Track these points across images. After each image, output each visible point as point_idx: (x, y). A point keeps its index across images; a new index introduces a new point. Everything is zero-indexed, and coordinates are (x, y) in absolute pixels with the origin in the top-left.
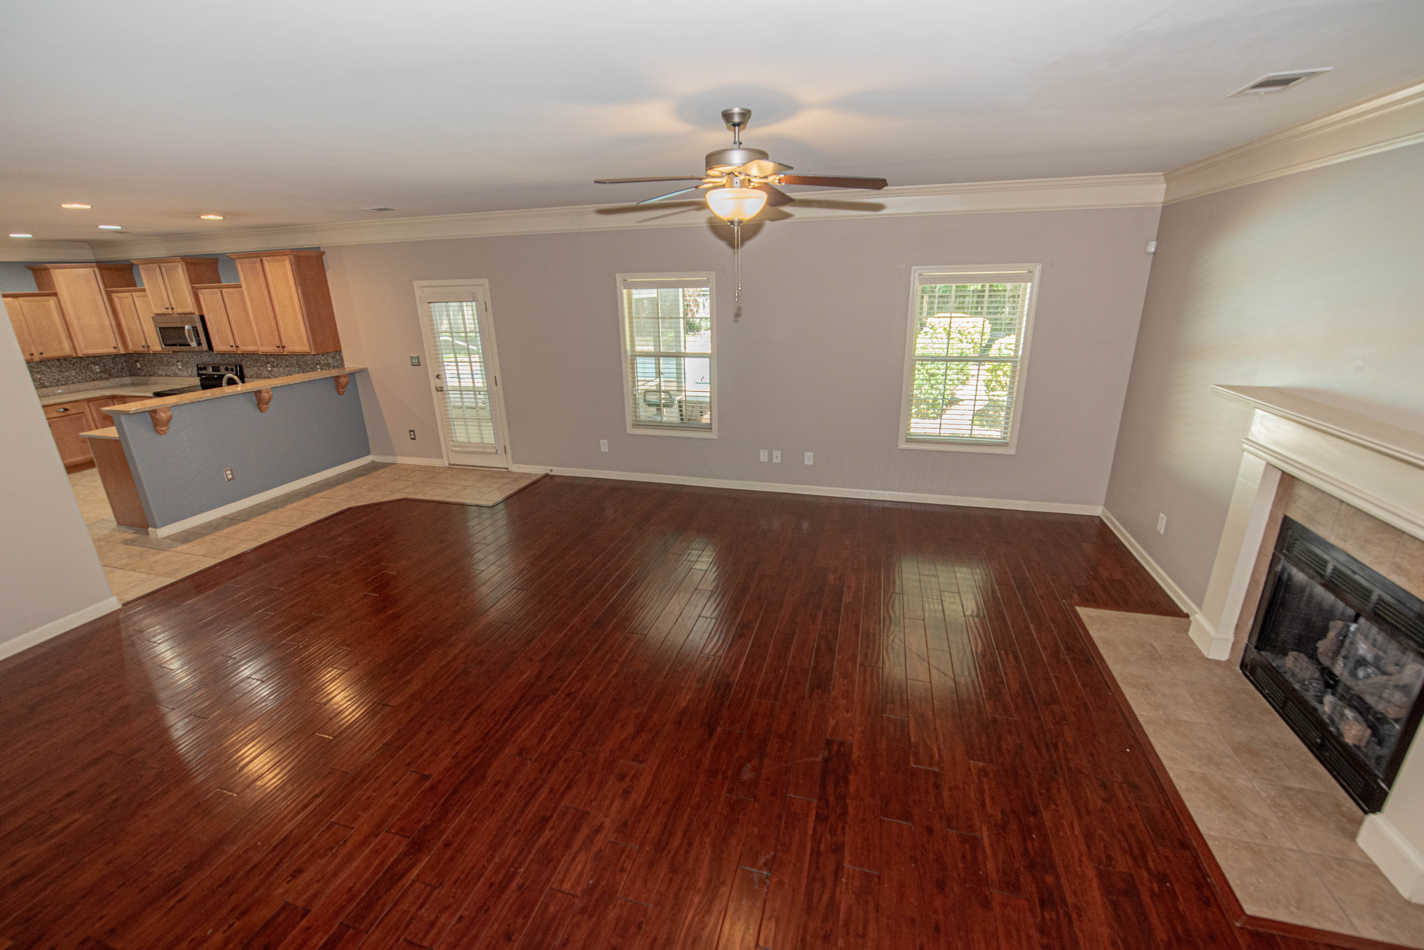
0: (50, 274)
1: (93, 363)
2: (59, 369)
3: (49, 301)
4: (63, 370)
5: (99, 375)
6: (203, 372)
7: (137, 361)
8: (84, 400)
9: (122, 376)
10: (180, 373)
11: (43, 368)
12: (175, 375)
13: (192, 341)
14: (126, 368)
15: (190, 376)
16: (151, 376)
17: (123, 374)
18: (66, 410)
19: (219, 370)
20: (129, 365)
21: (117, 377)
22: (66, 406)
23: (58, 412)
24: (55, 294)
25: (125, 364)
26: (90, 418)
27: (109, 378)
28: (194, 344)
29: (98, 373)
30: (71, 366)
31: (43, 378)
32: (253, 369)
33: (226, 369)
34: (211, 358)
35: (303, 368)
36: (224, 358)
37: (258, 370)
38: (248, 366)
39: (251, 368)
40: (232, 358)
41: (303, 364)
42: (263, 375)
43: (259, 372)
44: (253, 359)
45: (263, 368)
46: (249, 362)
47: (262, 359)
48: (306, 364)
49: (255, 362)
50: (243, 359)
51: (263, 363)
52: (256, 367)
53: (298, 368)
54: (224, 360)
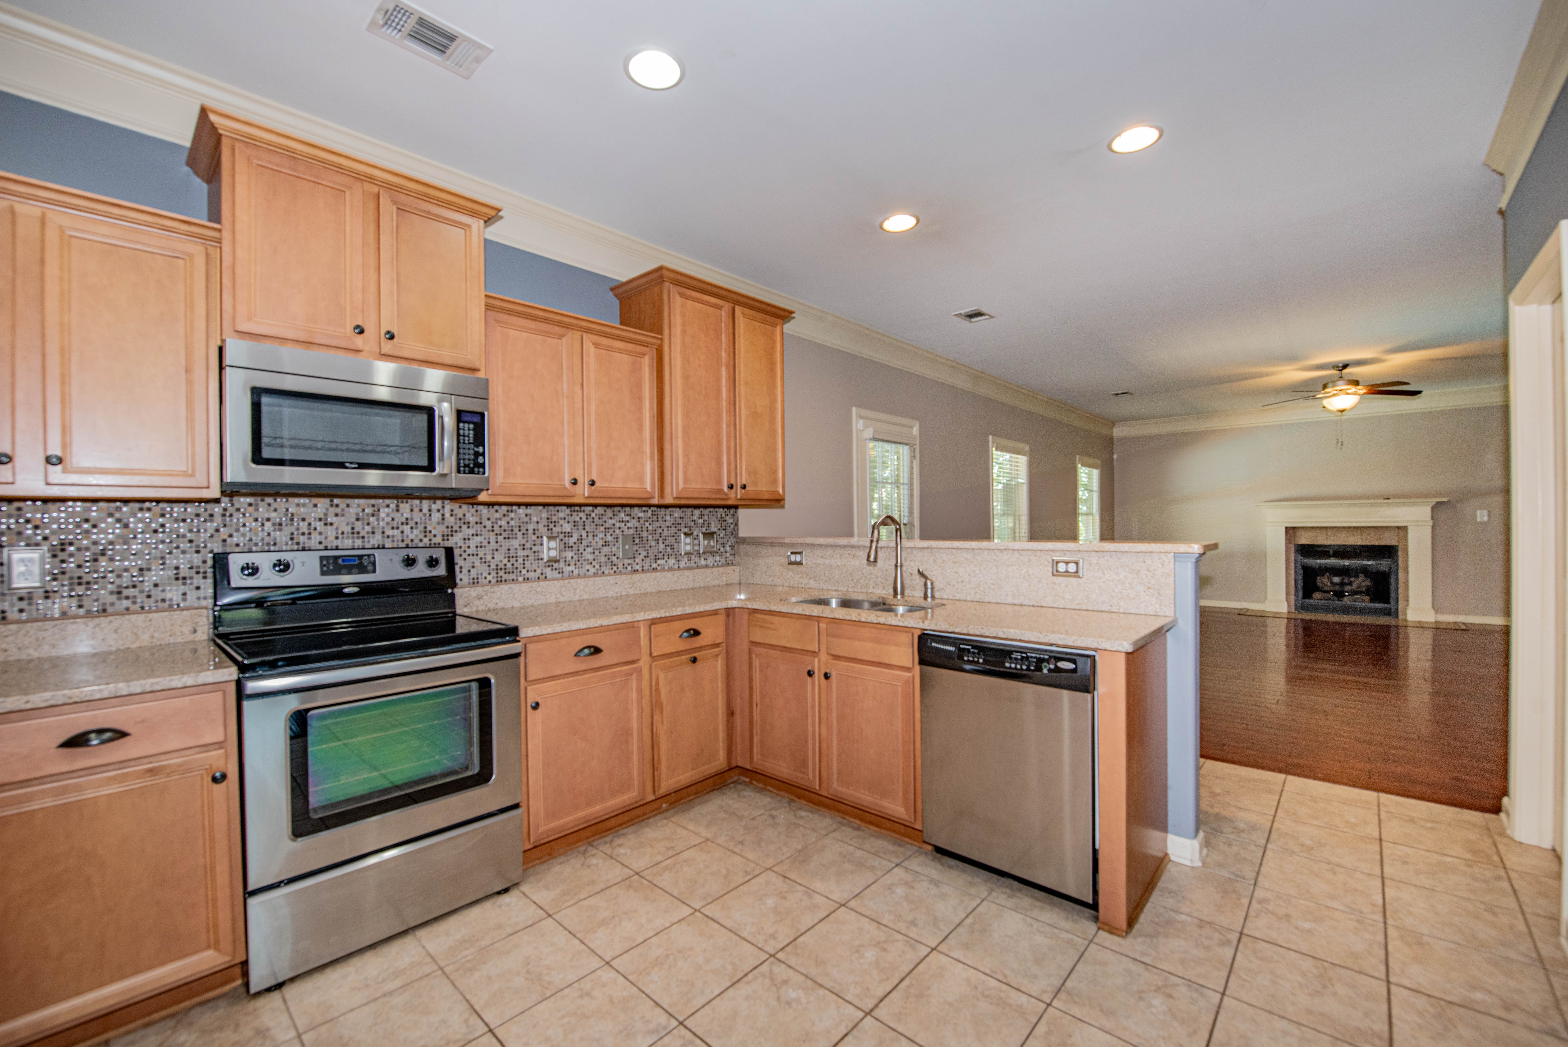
28: (445, 467)
32: (489, 558)
33: (410, 562)
34: (287, 530)
35: (647, 548)
36: (368, 528)
37: (505, 561)
38: (472, 550)
39: (481, 555)
40: (406, 529)
41: (650, 537)
42: (524, 572)
43: (509, 565)
44: (496, 528)
45: (526, 553)
46: (478, 539)
47: (531, 527)
48: (658, 535)
49: (500, 538)
50: (456, 528)
51: (534, 537)
52: (503, 550)
53: (636, 547)
54: (362, 533)
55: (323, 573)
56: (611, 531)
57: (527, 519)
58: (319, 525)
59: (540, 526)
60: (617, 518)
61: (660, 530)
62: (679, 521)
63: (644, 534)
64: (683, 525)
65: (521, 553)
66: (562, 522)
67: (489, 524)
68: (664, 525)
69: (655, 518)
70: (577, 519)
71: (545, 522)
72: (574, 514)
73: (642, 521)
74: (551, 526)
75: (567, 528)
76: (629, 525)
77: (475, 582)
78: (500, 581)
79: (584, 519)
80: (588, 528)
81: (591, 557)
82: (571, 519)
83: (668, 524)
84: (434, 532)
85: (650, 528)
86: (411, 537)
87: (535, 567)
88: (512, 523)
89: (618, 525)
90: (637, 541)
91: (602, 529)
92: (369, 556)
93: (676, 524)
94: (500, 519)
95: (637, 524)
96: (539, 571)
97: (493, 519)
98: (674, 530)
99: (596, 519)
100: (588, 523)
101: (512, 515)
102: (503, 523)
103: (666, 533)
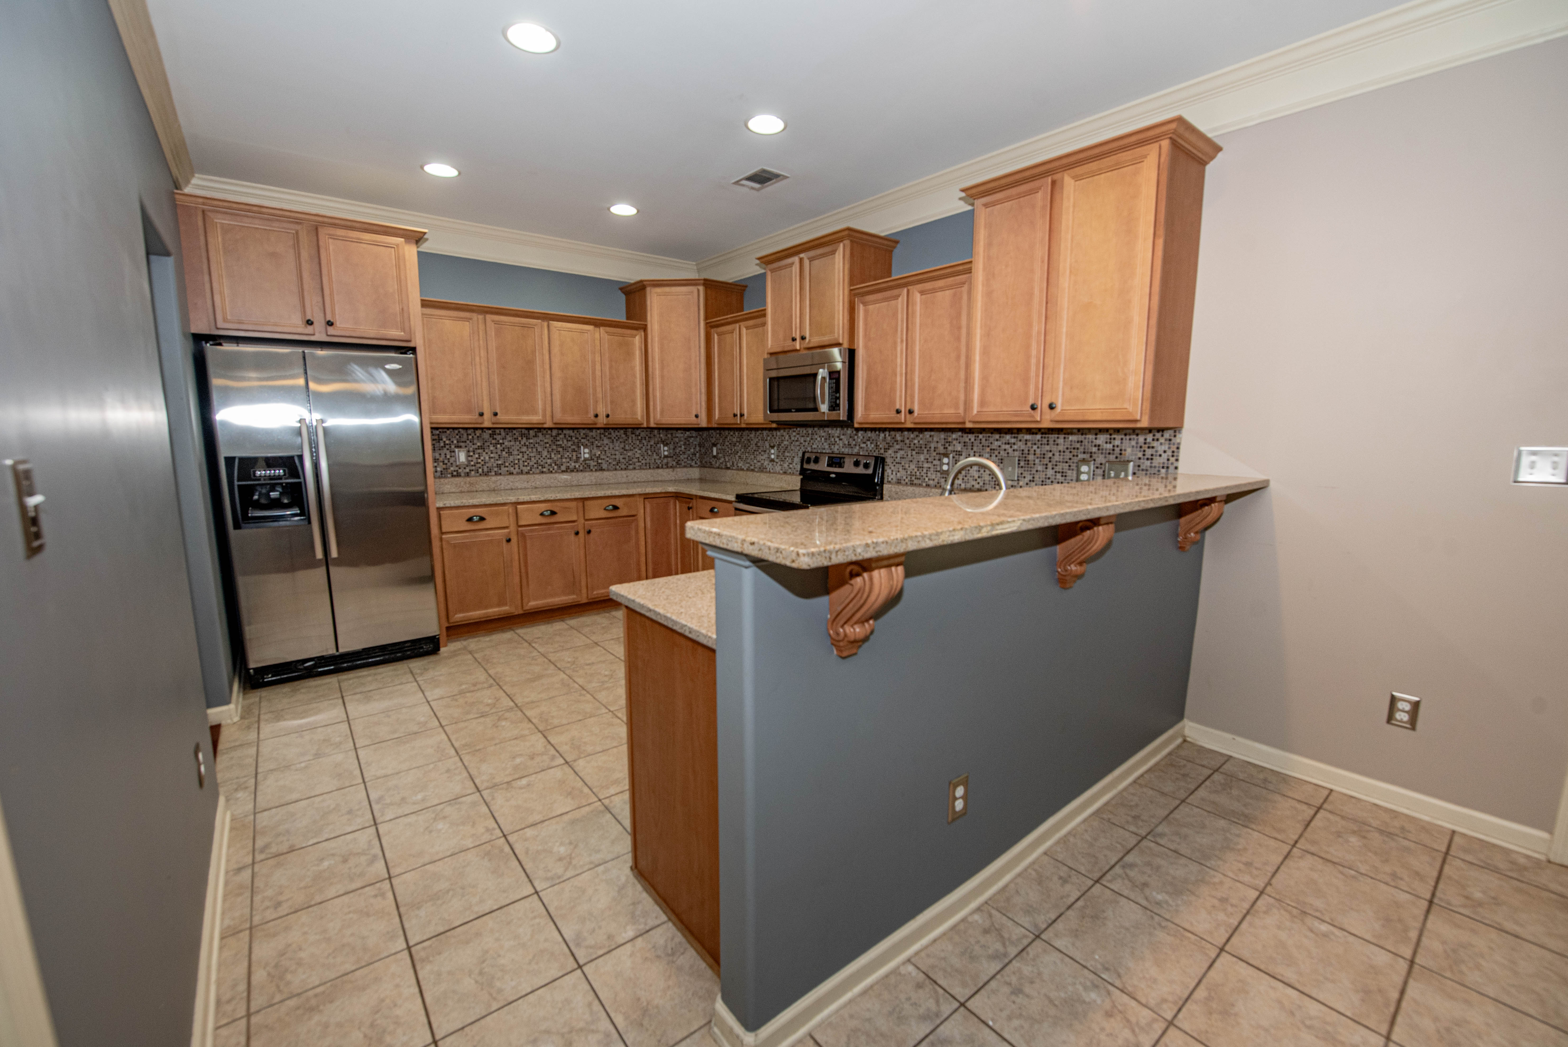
0: (645, 296)
1: (663, 442)
2: (622, 445)
3: (634, 336)
4: (627, 447)
5: (665, 461)
6: (812, 466)
7: (714, 445)
8: (640, 495)
9: (691, 466)
10: (770, 467)
11: (606, 441)
12: (762, 469)
13: (823, 402)
14: (698, 455)
15: (785, 473)
16: (728, 468)
17: (693, 464)
18: (616, 508)
19: (841, 465)
20: (703, 450)
21: (685, 467)
22: (617, 502)
23: (605, 509)
24: (645, 328)
25: (698, 449)
26: (642, 524)
27: (676, 467)
28: (824, 408)
29: (666, 457)
30: (638, 442)
31: (602, 457)
32: (907, 466)
33: (857, 464)
34: (828, 442)
35: (1034, 471)
36: (854, 443)
37: (916, 470)
38: (898, 460)
39: (903, 464)
40: (869, 443)
41: (1037, 461)
42: (927, 479)
43: (918, 473)
44: (912, 445)
45: (929, 465)
46: (902, 452)
47: (933, 445)
48: (1046, 461)
49: (914, 453)
50: (891, 444)
51: (935, 454)
52: (915, 462)
53: (1021, 470)
54: (852, 446)
55: (828, 465)
56: (996, 452)
57: (931, 439)
58: (837, 439)
59: (939, 445)
60: (1004, 440)
61: (1050, 455)
62: (1078, 445)
63: (1031, 457)
64: (1081, 449)
65: (926, 465)
66: (955, 442)
67: (907, 441)
68: (1054, 448)
69: (1045, 441)
70: (967, 440)
71: (943, 442)
72: (965, 435)
73: (1029, 444)
74: (947, 445)
75: (959, 447)
76: (1015, 447)
77: (899, 482)
78: (912, 484)
79: (973, 440)
80: (975, 449)
81: (976, 475)
82: (962, 440)
83: (1061, 448)
84: (881, 446)
85: (1038, 451)
86: (870, 449)
87: (933, 477)
88: (921, 442)
89: (1004, 447)
90: (1022, 464)
91: (988, 450)
92: (844, 458)
93: (1072, 449)
94: (914, 439)
95: (1023, 447)
96: (936, 480)
97: (910, 439)
98: (1068, 455)
99: (983, 440)
100: (976, 443)
101: (921, 436)
102: (916, 442)
103: (1057, 458)
